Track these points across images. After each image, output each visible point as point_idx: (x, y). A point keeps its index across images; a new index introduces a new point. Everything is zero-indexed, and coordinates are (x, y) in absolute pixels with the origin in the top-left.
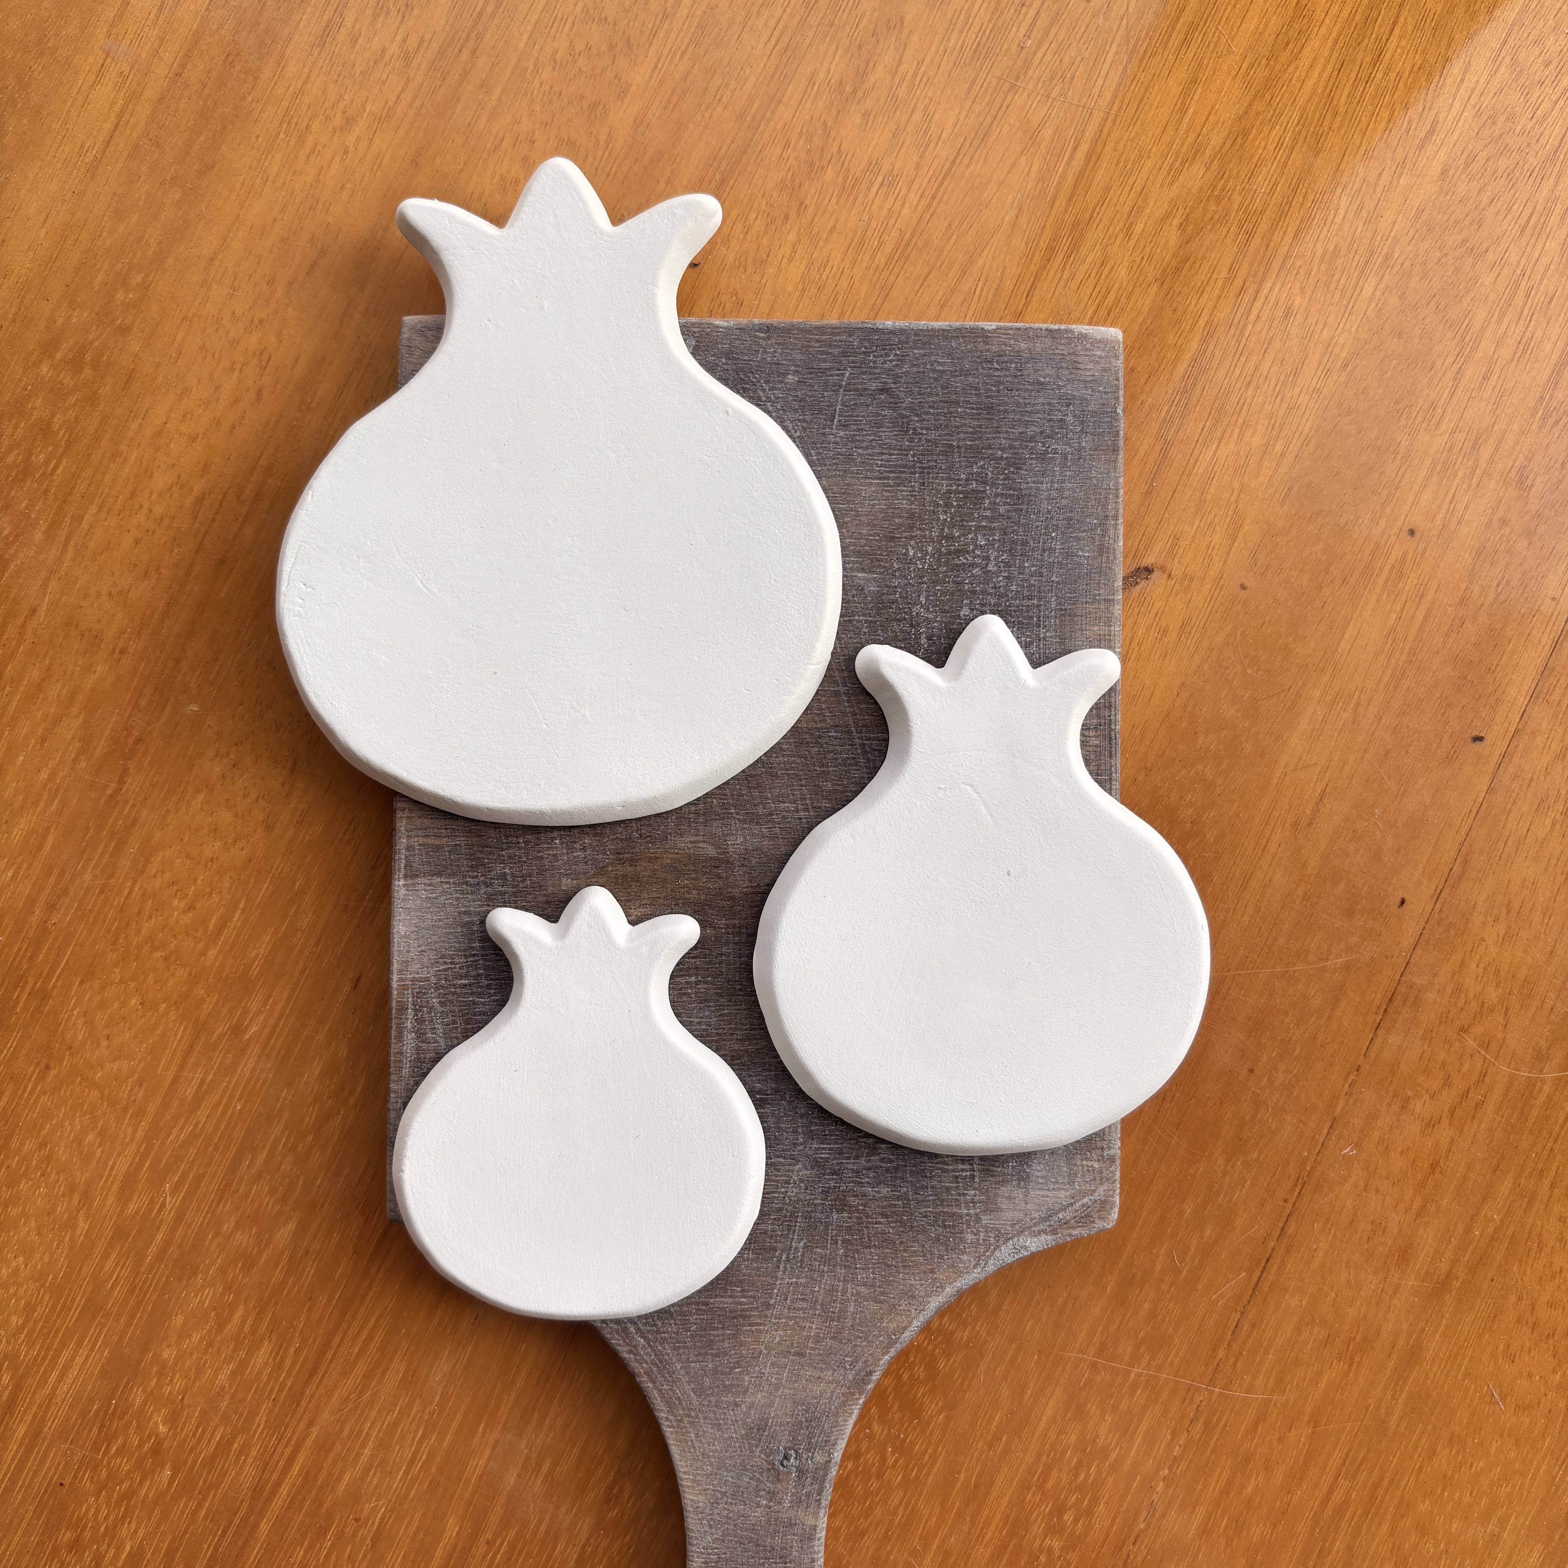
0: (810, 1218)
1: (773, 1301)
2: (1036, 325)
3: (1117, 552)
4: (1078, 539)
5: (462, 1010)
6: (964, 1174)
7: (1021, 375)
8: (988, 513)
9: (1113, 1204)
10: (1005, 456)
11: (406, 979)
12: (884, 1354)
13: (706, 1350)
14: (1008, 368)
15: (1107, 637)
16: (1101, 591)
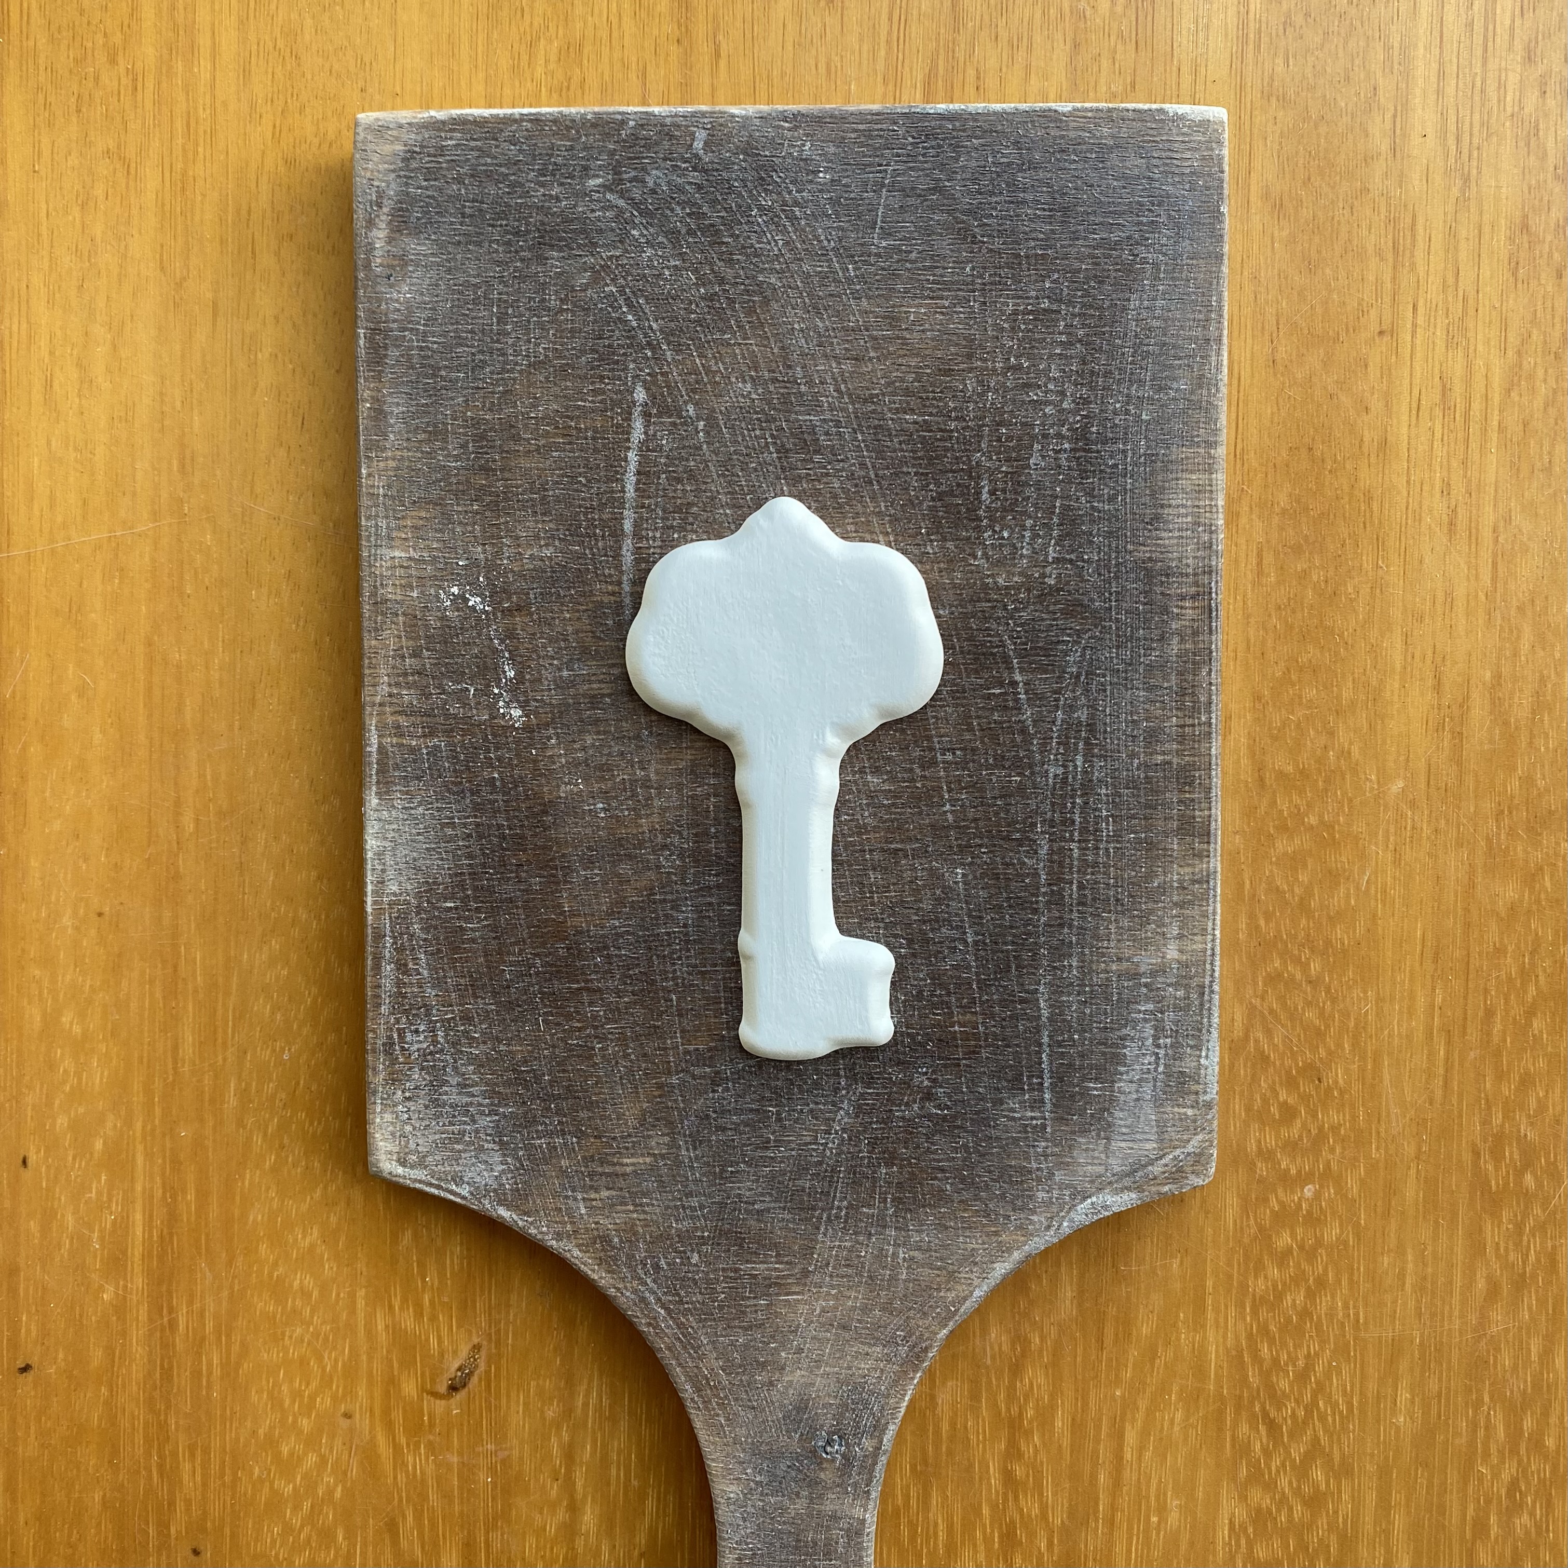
1: (813, 1266)
3: (1221, 384)
4: (1172, 368)
5: (448, 937)
6: (1035, 1122)
7: (1104, 168)
8: (1064, 338)
9: (1210, 1157)
10: (1084, 267)
11: (383, 902)
12: (940, 1328)
13: (736, 1323)
14: (1086, 160)
15: (1208, 488)
16: (1201, 431)
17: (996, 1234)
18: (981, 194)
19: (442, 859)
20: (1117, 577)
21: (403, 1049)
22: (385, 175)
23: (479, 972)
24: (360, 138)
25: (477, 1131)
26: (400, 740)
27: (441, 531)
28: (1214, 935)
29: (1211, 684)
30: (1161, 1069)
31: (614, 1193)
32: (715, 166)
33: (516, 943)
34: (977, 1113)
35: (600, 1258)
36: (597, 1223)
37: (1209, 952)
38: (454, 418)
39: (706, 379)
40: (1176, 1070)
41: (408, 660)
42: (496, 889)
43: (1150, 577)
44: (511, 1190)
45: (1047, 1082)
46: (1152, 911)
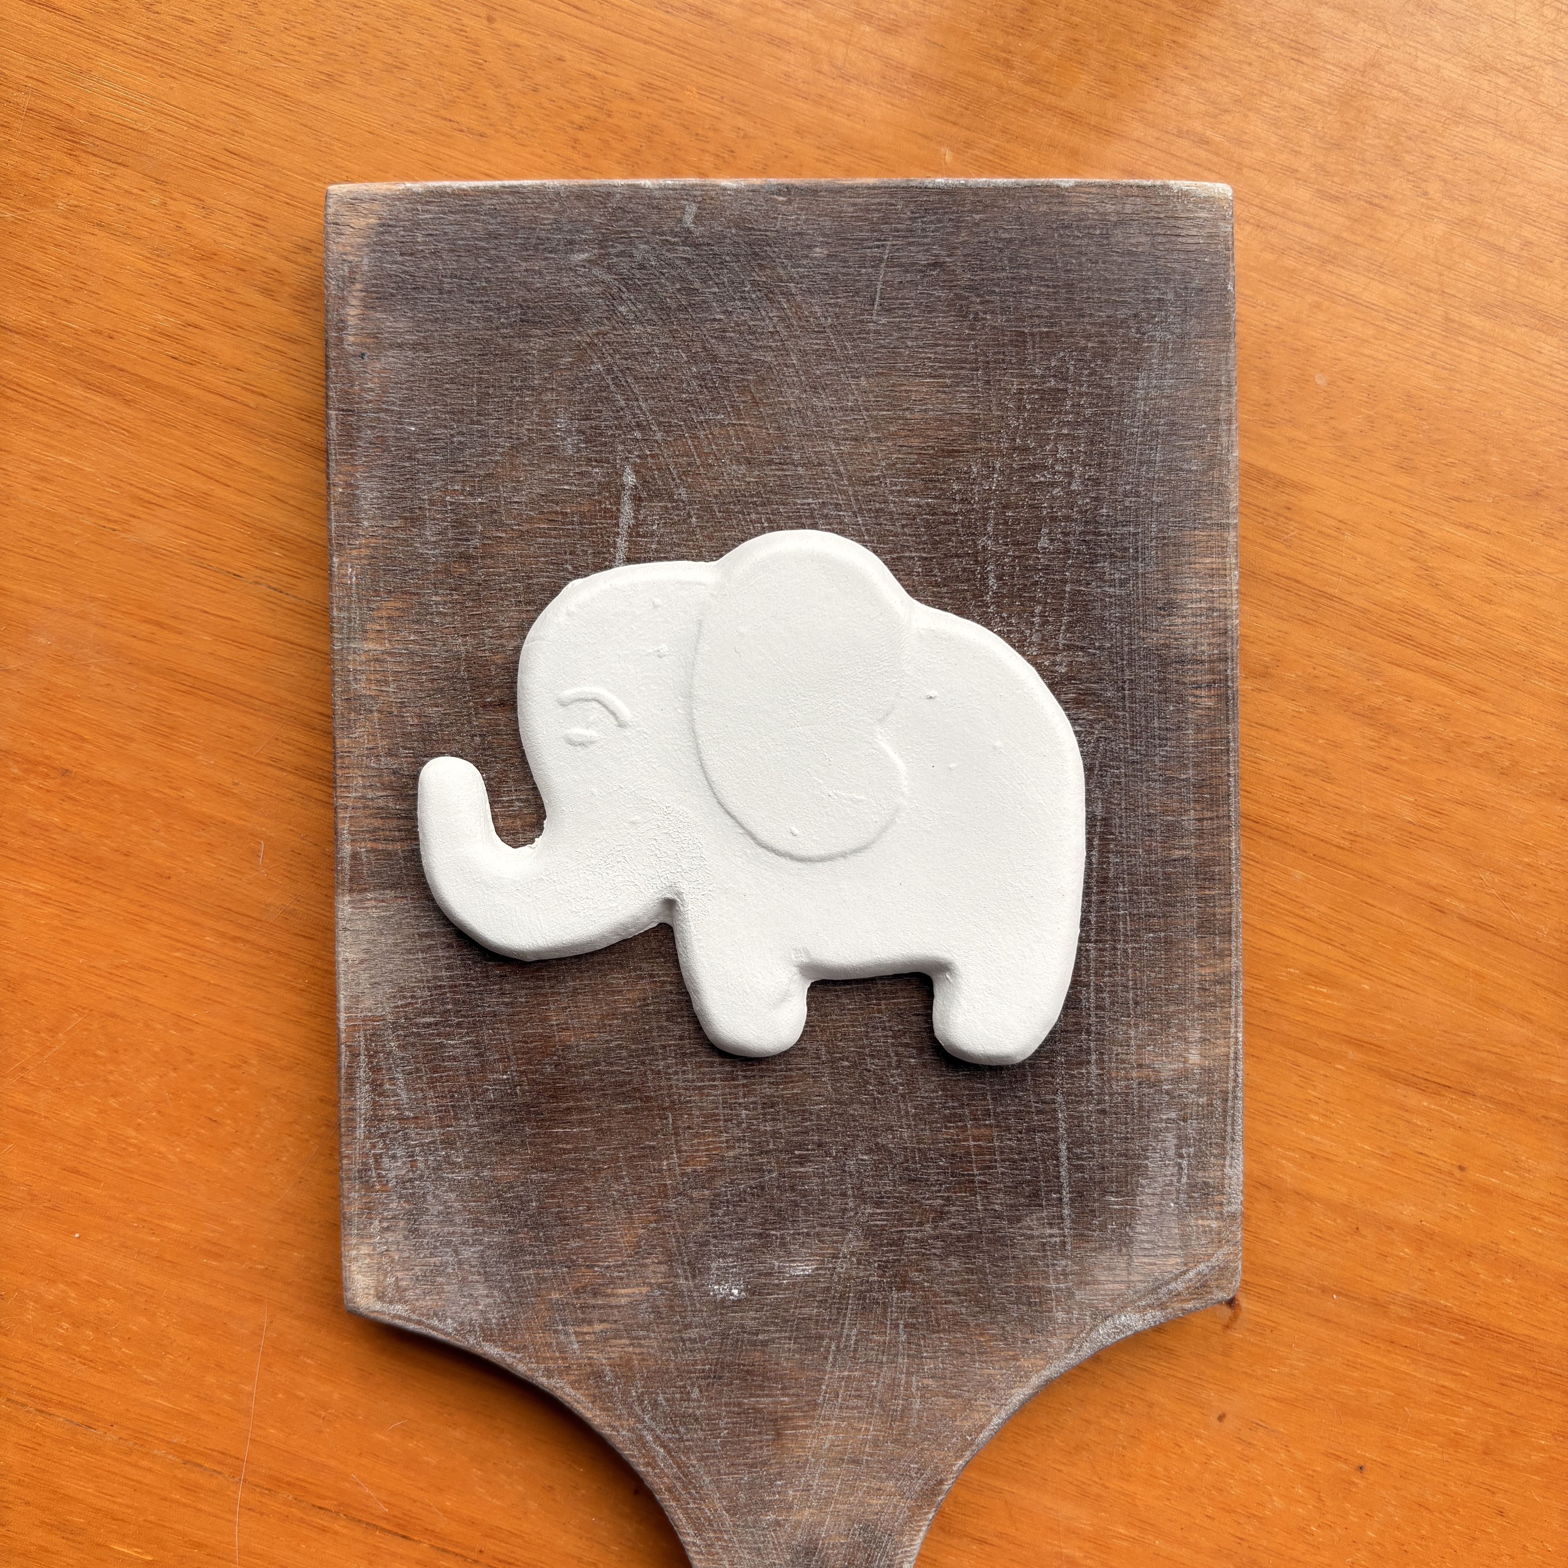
0: (864, 1299)
1: (821, 1398)
2: (1125, 182)
3: (1232, 465)
4: (1183, 449)
5: (427, 1055)
6: (1053, 1240)
7: (1108, 244)
8: (1070, 417)
9: (1235, 1270)
10: (1090, 345)
11: (357, 1019)
12: (957, 1458)
13: (740, 1460)
14: (1091, 236)
15: (1222, 572)
16: (1214, 514)
17: (1015, 1358)
18: (982, 270)
19: (421, 972)
20: (1130, 665)
21: (379, 1176)
22: (359, 249)
23: (460, 1093)
24: (331, 211)
25: (460, 1263)
26: (375, 845)
27: (417, 622)
28: (1237, 1038)
29: (1229, 775)
30: (1184, 1180)
31: (606, 1326)
32: (706, 240)
33: (500, 1060)
34: (993, 1232)
35: (594, 1396)
36: (589, 1358)
37: (1232, 1055)
38: (432, 502)
39: (698, 462)
40: (1199, 1180)
41: (383, 759)
42: (479, 1003)
43: (1165, 664)
44: (498, 1325)
45: (1066, 1196)
46: (1174, 1014)
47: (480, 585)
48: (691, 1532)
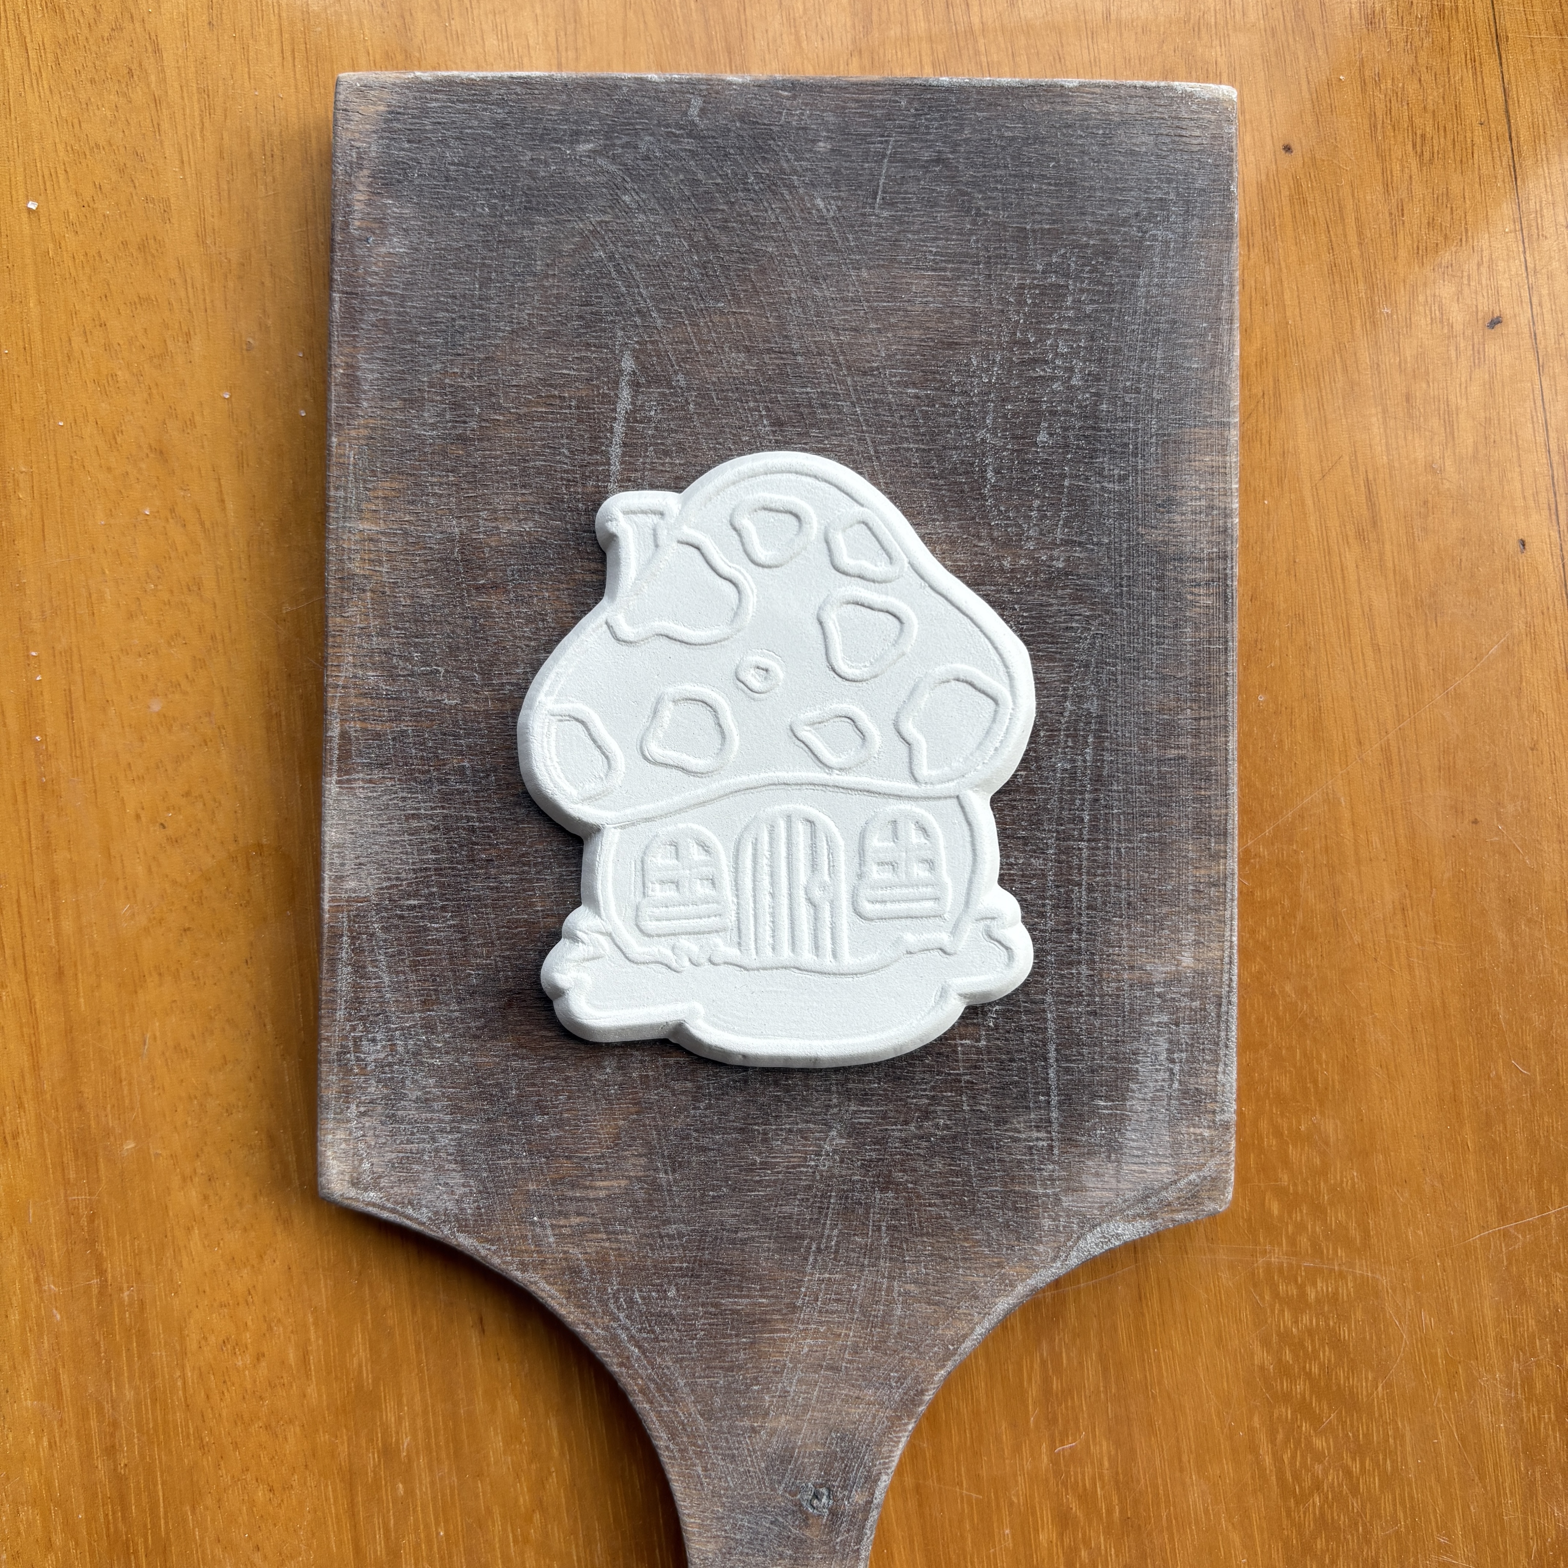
0: (847, 1198)
1: (800, 1301)
2: (1129, 82)
3: (1233, 364)
4: (1184, 346)
5: (410, 938)
6: (1041, 1143)
7: (1111, 144)
8: (1071, 314)
9: (1227, 1181)
10: (1092, 242)
11: (341, 899)
12: (938, 1368)
13: (716, 1363)
14: (1094, 135)
15: (1222, 470)
16: (1214, 412)
17: (1000, 1265)
18: (985, 166)
19: (407, 853)
20: (1128, 561)
21: (358, 1059)
22: (368, 136)
23: (442, 977)
24: (341, 97)
25: (437, 1150)
26: (364, 725)
27: (412, 503)
28: (1231, 942)
29: (1227, 674)
30: (1176, 1085)
31: (583, 1219)
32: (710, 133)
33: (484, 945)
34: (979, 1133)
35: (569, 1292)
36: (565, 1252)
37: (1227, 960)
38: (431, 385)
39: (697, 349)
40: (1192, 1087)
41: (375, 639)
42: (464, 886)
43: (1163, 560)
44: (473, 1215)
45: (1054, 1100)
46: (1166, 916)
47: (475, 467)
48: (664, 1435)
